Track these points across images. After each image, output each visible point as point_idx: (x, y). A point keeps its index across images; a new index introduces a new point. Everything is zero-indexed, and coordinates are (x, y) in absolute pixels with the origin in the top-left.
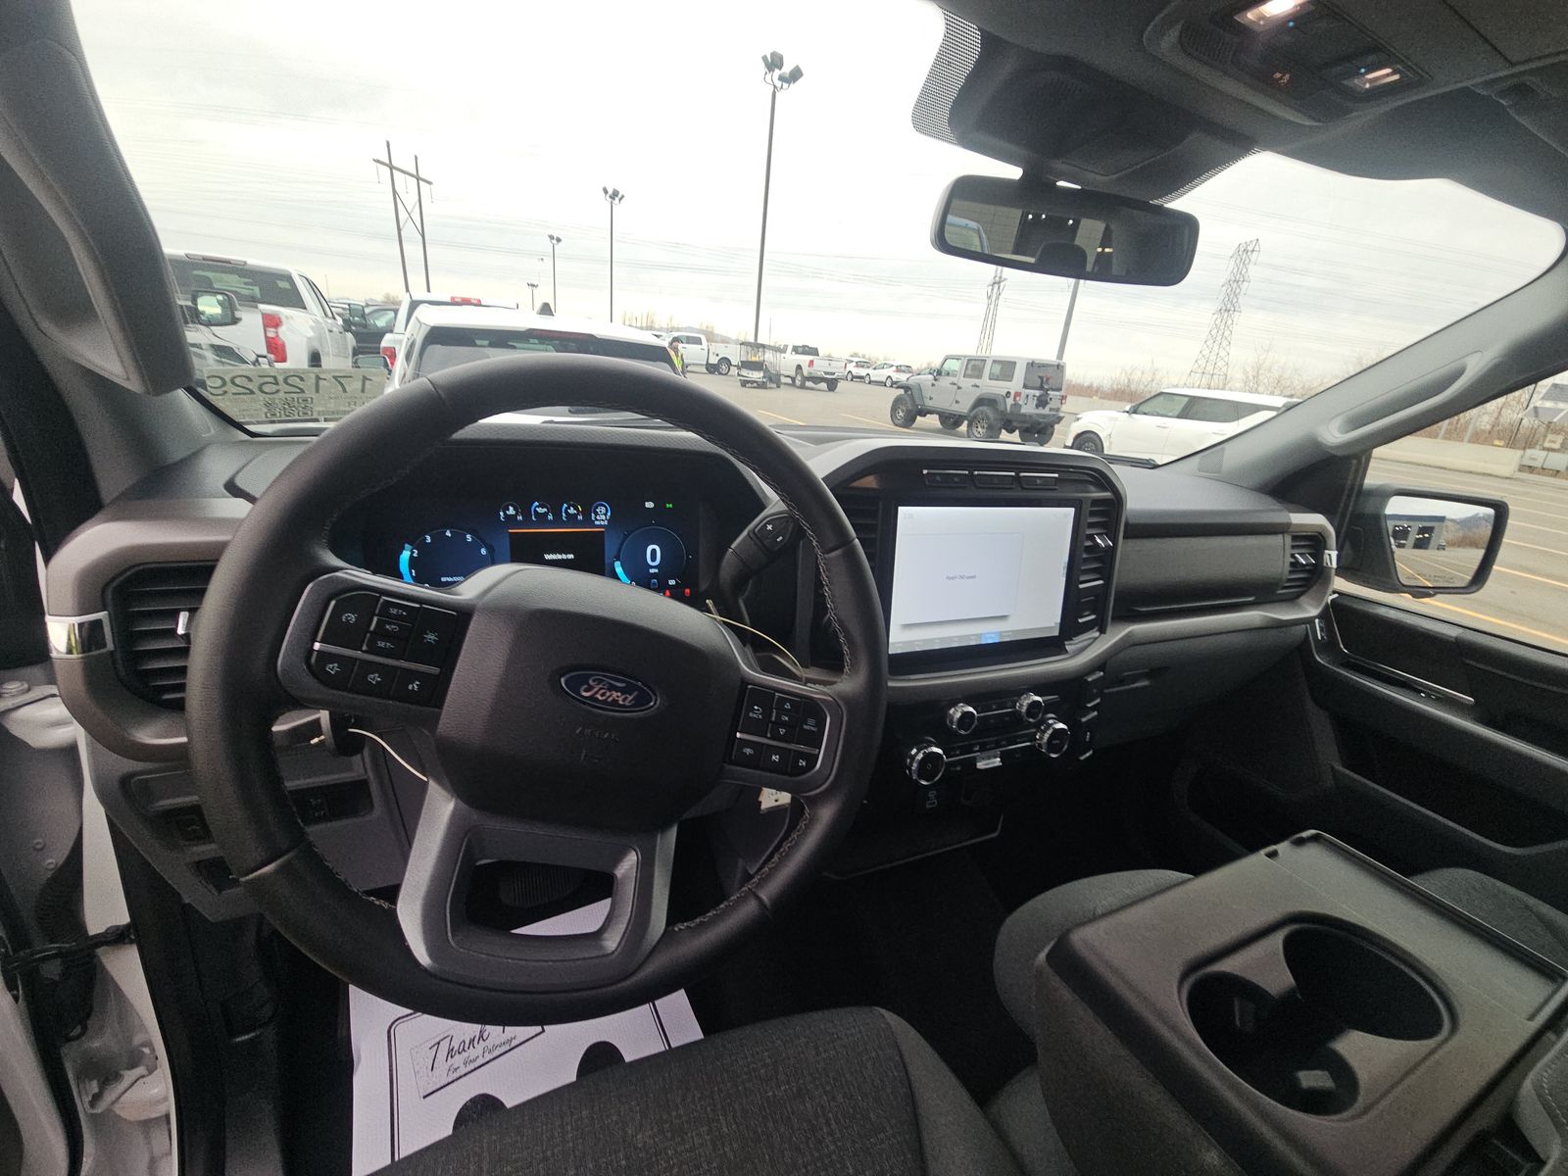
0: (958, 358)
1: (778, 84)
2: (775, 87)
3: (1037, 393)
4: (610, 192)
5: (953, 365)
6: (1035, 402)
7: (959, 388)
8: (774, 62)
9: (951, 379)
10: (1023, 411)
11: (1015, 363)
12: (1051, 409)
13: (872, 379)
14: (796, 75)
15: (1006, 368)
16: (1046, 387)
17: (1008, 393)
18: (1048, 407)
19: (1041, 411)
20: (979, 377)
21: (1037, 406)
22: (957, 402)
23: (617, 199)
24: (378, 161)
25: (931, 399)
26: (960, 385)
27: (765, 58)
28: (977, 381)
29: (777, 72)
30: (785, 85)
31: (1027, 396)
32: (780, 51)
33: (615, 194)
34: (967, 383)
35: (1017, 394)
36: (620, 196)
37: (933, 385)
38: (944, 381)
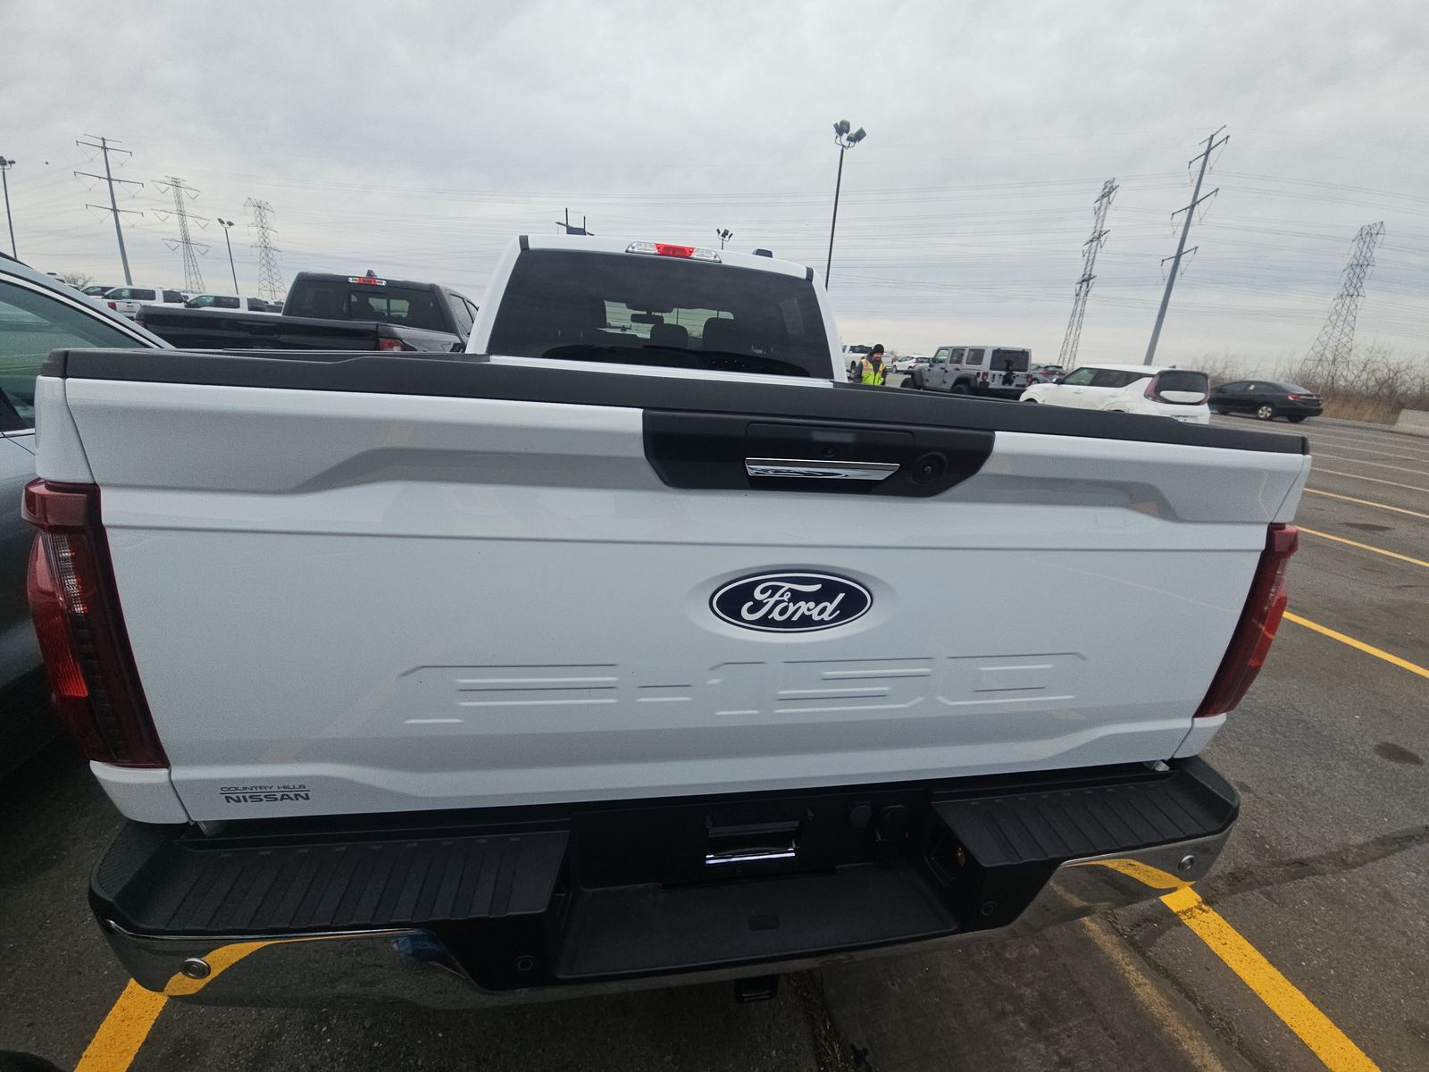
0: (946, 349)
1: (846, 144)
2: (844, 146)
3: (1004, 373)
4: (722, 232)
5: (944, 356)
6: (1001, 380)
7: (946, 371)
8: (842, 128)
9: (943, 365)
10: (990, 387)
11: (984, 350)
12: (1017, 386)
13: (898, 369)
14: (860, 135)
15: (977, 355)
16: (1011, 368)
17: (979, 374)
18: (1014, 384)
19: (1007, 387)
20: (959, 362)
21: (1004, 383)
22: (945, 382)
23: (727, 237)
24: (559, 223)
25: (928, 380)
26: (947, 369)
27: (836, 126)
28: (958, 366)
29: (845, 136)
30: (852, 144)
31: (994, 375)
32: (847, 120)
33: (726, 233)
34: (950, 367)
35: (986, 374)
36: (729, 234)
37: (929, 370)
38: (937, 368)
